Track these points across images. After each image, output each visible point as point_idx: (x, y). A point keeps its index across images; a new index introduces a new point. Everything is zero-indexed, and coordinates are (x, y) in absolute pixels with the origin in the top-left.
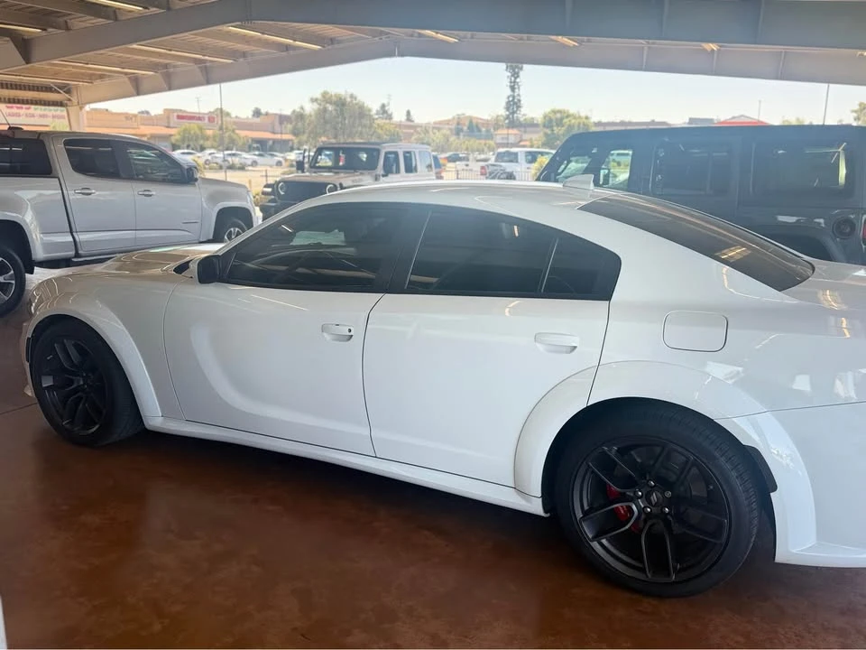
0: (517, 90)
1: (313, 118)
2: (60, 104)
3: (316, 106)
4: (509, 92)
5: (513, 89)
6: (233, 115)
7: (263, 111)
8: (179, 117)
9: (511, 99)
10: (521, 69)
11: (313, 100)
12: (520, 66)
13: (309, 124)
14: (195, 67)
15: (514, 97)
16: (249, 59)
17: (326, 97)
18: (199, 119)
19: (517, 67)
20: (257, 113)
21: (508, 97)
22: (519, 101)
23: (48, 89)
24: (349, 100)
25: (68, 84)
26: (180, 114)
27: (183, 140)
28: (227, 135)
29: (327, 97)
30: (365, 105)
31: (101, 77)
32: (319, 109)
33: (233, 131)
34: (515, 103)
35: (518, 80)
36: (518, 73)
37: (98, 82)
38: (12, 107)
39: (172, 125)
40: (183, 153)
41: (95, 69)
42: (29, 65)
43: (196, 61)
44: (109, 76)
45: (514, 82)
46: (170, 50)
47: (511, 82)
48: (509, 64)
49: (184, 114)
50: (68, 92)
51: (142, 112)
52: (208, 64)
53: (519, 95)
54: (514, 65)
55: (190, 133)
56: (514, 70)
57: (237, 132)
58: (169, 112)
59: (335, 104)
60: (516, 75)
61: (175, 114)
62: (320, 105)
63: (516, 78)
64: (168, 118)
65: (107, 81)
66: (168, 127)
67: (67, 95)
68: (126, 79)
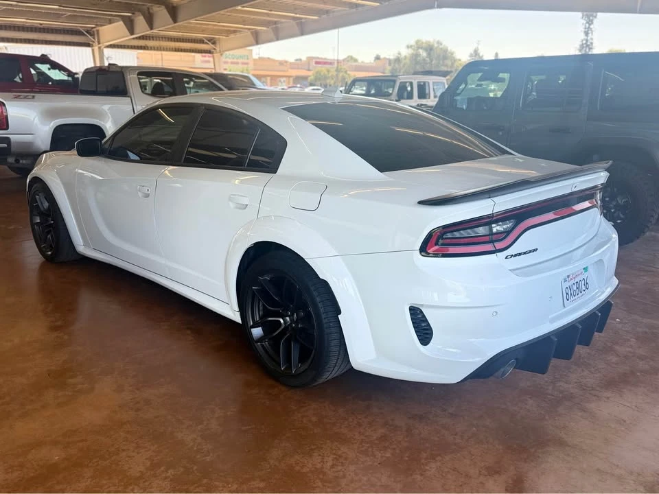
0: (590, 35)
1: (407, 61)
2: (209, 52)
3: (410, 51)
4: (583, 36)
5: (587, 34)
6: (360, 61)
7: (382, 57)
8: (317, 63)
9: (584, 42)
10: (595, 17)
11: (408, 47)
12: (595, 14)
13: (404, 66)
14: (293, 23)
15: (587, 41)
16: (331, 15)
17: (419, 45)
18: (331, 63)
19: (592, 16)
20: (378, 58)
21: (582, 41)
22: (592, 43)
23: (201, 41)
24: (436, 45)
25: (214, 38)
26: (318, 60)
27: (316, 79)
28: (341, 75)
29: (419, 43)
30: (449, 49)
31: (235, 32)
32: (413, 54)
33: (346, 72)
34: (587, 46)
35: (592, 27)
36: (592, 21)
37: (232, 36)
38: (205, 56)
39: (311, 68)
40: (314, 89)
41: (224, 26)
42: (176, 24)
43: (294, 18)
44: (240, 31)
45: (589, 28)
46: (271, 11)
47: (585, 28)
48: (585, 13)
49: (321, 60)
50: (214, 43)
51: (297, 60)
52: (303, 20)
53: (592, 39)
54: (589, 13)
55: (320, 74)
56: (589, 18)
57: (348, 72)
58: (310, 59)
59: (426, 50)
60: (590, 22)
61: (314, 60)
62: (414, 50)
63: (590, 25)
64: (309, 64)
65: (238, 35)
66: (309, 70)
67: (213, 46)
68: (249, 33)
